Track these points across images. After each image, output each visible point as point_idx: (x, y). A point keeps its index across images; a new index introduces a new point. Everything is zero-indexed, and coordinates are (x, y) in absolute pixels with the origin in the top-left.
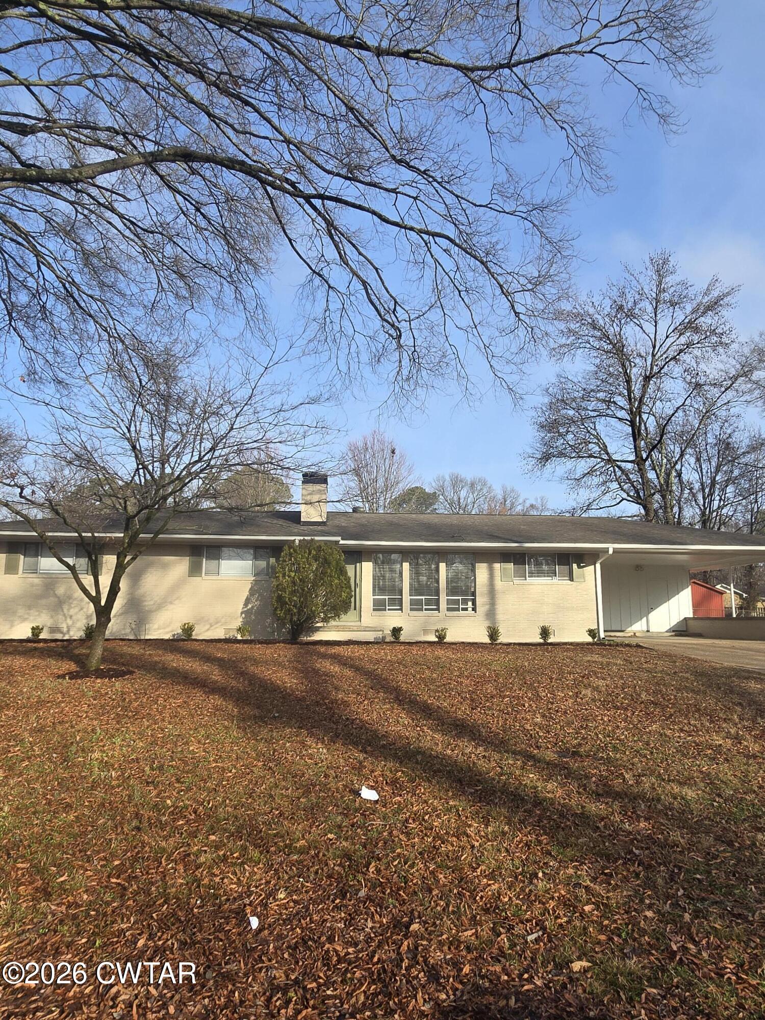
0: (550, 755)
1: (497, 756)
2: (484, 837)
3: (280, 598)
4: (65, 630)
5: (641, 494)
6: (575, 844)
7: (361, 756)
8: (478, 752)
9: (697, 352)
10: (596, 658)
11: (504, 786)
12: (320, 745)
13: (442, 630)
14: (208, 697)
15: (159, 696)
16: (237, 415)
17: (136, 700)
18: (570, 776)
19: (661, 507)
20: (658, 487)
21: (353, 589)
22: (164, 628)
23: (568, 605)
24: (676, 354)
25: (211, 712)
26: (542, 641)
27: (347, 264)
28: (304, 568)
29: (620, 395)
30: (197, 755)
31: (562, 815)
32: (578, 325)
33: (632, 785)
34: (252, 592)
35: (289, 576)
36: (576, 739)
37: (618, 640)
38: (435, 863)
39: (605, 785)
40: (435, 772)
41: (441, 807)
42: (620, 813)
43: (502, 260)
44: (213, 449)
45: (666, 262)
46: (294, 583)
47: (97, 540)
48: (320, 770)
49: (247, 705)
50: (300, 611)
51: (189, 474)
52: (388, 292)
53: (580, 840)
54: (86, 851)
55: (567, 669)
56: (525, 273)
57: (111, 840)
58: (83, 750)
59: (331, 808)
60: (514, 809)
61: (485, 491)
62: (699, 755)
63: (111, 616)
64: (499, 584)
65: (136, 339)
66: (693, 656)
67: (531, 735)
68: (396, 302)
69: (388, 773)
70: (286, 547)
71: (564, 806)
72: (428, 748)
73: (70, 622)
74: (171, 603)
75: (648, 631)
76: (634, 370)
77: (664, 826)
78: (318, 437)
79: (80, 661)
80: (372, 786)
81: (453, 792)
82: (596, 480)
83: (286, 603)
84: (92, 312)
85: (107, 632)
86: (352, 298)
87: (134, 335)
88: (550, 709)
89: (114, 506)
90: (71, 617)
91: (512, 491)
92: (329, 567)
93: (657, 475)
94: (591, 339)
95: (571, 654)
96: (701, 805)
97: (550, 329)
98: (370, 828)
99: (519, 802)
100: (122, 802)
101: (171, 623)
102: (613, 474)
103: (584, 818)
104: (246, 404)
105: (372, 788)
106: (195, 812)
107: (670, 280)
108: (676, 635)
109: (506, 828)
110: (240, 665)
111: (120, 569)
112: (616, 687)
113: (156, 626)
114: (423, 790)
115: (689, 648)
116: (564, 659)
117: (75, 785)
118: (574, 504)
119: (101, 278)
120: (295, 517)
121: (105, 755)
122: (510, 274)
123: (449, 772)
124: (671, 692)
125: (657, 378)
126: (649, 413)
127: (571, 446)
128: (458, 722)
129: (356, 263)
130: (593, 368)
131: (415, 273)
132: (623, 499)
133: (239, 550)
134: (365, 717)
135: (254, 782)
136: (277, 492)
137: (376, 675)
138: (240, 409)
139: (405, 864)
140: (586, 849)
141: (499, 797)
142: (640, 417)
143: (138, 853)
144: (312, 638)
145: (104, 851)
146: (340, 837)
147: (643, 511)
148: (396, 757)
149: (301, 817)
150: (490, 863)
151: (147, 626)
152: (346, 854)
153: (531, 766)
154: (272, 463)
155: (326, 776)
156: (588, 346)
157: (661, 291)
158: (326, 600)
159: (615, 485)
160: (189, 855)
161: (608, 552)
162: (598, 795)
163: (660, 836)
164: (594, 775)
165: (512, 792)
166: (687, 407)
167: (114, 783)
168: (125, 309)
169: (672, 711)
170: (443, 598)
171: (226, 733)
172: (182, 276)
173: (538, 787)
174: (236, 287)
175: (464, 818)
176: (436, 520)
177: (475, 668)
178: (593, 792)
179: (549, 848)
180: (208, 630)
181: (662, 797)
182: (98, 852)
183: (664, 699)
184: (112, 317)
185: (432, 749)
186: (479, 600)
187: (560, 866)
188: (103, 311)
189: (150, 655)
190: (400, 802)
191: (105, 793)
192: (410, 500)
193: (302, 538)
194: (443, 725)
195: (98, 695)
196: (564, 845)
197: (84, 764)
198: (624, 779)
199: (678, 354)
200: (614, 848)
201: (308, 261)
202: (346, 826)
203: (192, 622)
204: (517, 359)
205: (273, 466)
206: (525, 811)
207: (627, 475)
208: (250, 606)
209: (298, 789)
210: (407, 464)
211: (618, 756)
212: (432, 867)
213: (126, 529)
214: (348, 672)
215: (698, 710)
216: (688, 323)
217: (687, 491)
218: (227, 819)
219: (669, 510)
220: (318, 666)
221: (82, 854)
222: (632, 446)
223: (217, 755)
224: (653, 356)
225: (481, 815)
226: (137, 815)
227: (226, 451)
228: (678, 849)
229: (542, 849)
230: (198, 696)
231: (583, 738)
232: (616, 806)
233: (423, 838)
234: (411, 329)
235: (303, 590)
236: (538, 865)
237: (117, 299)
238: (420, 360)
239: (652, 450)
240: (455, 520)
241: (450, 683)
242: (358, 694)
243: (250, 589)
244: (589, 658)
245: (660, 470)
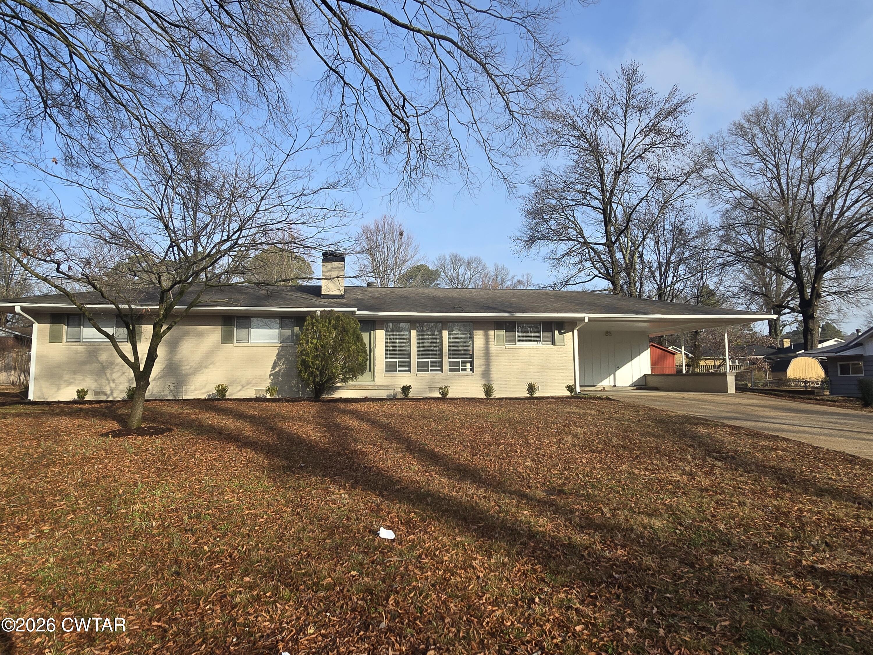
0: (540, 494)
1: (495, 496)
2: (487, 568)
3: (304, 362)
4: (109, 392)
5: (611, 272)
6: (565, 571)
7: (379, 500)
8: (479, 493)
9: (659, 151)
10: (574, 409)
11: (502, 522)
12: (342, 491)
13: (445, 388)
14: (241, 451)
15: (196, 451)
16: (262, 199)
17: (175, 455)
18: (557, 511)
19: (626, 283)
20: (624, 266)
21: (368, 353)
22: (201, 390)
23: (551, 365)
24: (641, 152)
25: (244, 464)
26: (528, 395)
27: (361, 63)
28: (324, 336)
29: (594, 187)
30: (232, 503)
31: (552, 546)
32: (560, 125)
33: (609, 518)
34: (279, 356)
35: (312, 343)
36: (561, 479)
37: (592, 394)
38: (446, 593)
39: (587, 518)
40: (443, 512)
41: (449, 543)
42: (601, 542)
43: (498, 62)
44: (240, 229)
45: (635, 71)
46: (316, 349)
47: (134, 312)
48: (343, 513)
49: (276, 457)
50: (322, 373)
51: (219, 251)
52: (398, 89)
53: (569, 568)
54: (128, 597)
55: (551, 420)
56: (519, 75)
57: (152, 585)
58: (125, 503)
59: (353, 547)
60: (512, 542)
61: (480, 268)
62: (662, 489)
63: (150, 380)
64: (493, 348)
65: (166, 127)
66: (652, 407)
67: (523, 477)
68: (405, 99)
69: (403, 514)
70: (308, 318)
71: (553, 538)
72: (437, 491)
73: (113, 385)
74: (206, 367)
75: (615, 386)
76: (607, 166)
77: (637, 552)
78: (337, 219)
79: (123, 420)
80: (389, 526)
81: (459, 529)
82: (574, 260)
83: (310, 367)
84: (124, 102)
85: (147, 393)
86: (366, 94)
87: (164, 124)
88: (538, 454)
89: (151, 281)
90: (114, 381)
91: (503, 268)
92: (347, 335)
93: (624, 255)
94: (572, 138)
95: (553, 406)
96: (666, 533)
97: (540, 126)
98: (388, 564)
99: (516, 536)
100: (162, 550)
101: (206, 385)
102: (587, 255)
103: (571, 547)
104: (270, 188)
105: (388, 528)
106: (230, 556)
107: (638, 88)
108: (637, 389)
109: (506, 560)
110: (269, 421)
111: (156, 338)
112: (592, 434)
113: (193, 388)
114: (433, 529)
115: (649, 400)
116: (548, 411)
117: (118, 535)
118: (555, 280)
119: (132, 69)
120: (316, 291)
121: (146, 506)
122: (505, 75)
123: (455, 512)
124: (636, 437)
125: (625, 173)
126: (618, 203)
127: (553, 230)
128: (461, 468)
129: (369, 62)
130: (572, 164)
131: (422, 73)
132: (596, 276)
133: (267, 320)
134: (381, 465)
135: (284, 526)
136: (300, 269)
137: (390, 428)
138: (264, 192)
139: (420, 595)
140: (574, 575)
141: (499, 532)
142: (611, 206)
143: (178, 596)
144: (333, 396)
145: (146, 596)
146: (362, 573)
147: (611, 286)
148: (409, 500)
149: (327, 557)
150: (494, 591)
151: (185, 388)
152: (368, 589)
153: (525, 504)
154: (295, 243)
155: (348, 519)
156: (569, 144)
157: (630, 97)
158: (344, 363)
159: (588, 264)
160: (225, 596)
161: (584, 320)
162: (582, 527)
163: (634, 561)
164: (578, 510)
165: (510, 527)
166: (649, 198)
167: (154, 532)
168: (155, 99)
169: (638, 453)
170: (446, 361)
171: (258, 483)
172: (208, 70)
173: (531, 522)
174: (259, 81)
175: (470, 552)
176: (440, 294)
177: (474, 420)
178: (577, 525)
179: (543, 576)
180: (240, 390)
181: (635, 527)
182: (140, 597)
183: (631, 443)
184: (142, 107)
185: (440, 492)
186: (476, 362)
187: (553, 591)
188: (135, 101)
189: (187, 413)
190: (414, 539)
191: (147, 541)
192: (416, 276)
193: (322, 309)
194: (448, 470)
195: (139, 451)
196: (556, 573)
197: (127, 515)
198: (602, 513)
199: (643, 153)
200: (597, 573)
201: (325, 58)
202: (367, 563)
203: (225, 384)
204: (511, 152)
205: (296, 245)
206: (521, 544)
207: (599, 256)
208: (277, 369)
209: (323, 531)
210: (413, 245)
211: (596, 492)
212: (444, 597)
213: (161, 302)
214: (365, 426)
215: (659, 452)
216: (652, 126)
217: (647, 270)
218: (260, 561)
219: (633, 285)
220: (339, 420)
221: (125, 600)
222: (603, 231)
223: (250, 503)
224: (623, 154)
225: (484, 549)
226: (177, 561)
227: (253, 231)
228: (650, 572)
229: (537, 577)
230: (232, 450)
231: (567, 478)
232: (597, 536)
233: (435, 571)
234: (418, 124)
235: (324, 355)
236: (535, 591)
237: (147, 90)
238: (427, 152)
239: (620, 234)
240: (455, 294)
241: (453, 434)
242: (374, 445)
243: (278, 354)
244: (568, 410)
245: (626, 252)
